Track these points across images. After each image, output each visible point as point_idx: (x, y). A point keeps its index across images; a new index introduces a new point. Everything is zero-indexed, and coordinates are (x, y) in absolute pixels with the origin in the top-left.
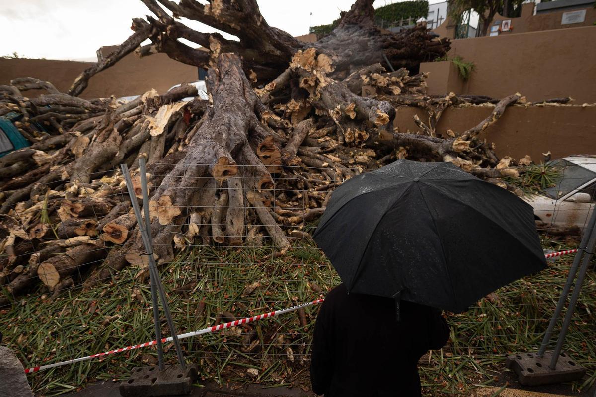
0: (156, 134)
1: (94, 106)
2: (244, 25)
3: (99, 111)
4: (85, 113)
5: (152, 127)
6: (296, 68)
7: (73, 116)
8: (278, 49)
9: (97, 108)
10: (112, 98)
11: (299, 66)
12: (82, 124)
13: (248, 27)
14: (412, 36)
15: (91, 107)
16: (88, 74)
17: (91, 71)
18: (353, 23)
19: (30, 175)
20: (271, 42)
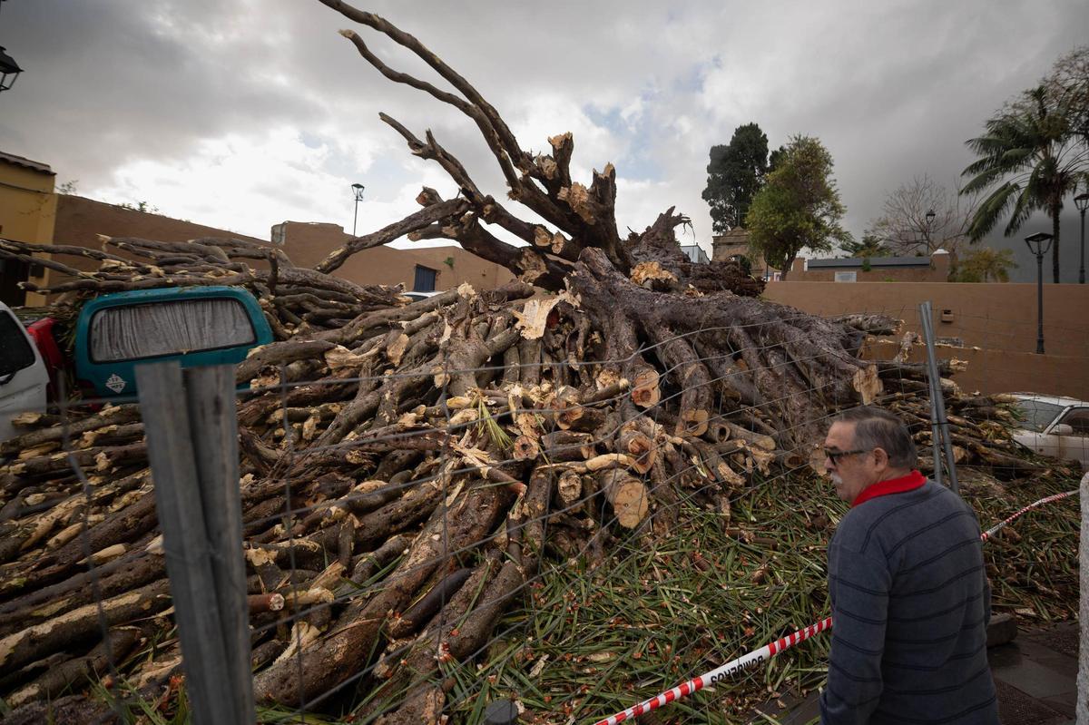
0: (534, 337)
1: (370, 295)
2: (601, 220)
3: (376, 304)
4: (355, 303)
5: (523, 327)
6: (667, 279)
7: (341, 304)
8: (619, 256)
9: (374, 298)
10: (401, 286)
11: (670, 277)
12: (369, 317)
13: (604, 224)
14: (728, 269)
15: (365, 296)
16: (352, 249)
17: (358, 245)
18: (657, 246)
19: (323, 385)
20: (616, 247)
